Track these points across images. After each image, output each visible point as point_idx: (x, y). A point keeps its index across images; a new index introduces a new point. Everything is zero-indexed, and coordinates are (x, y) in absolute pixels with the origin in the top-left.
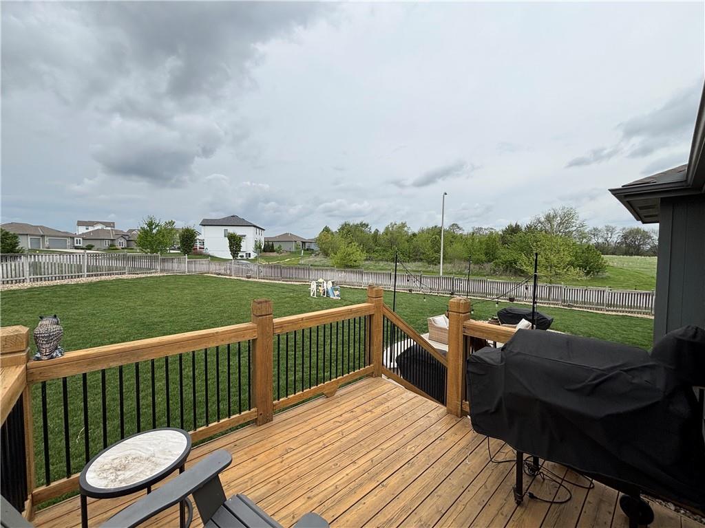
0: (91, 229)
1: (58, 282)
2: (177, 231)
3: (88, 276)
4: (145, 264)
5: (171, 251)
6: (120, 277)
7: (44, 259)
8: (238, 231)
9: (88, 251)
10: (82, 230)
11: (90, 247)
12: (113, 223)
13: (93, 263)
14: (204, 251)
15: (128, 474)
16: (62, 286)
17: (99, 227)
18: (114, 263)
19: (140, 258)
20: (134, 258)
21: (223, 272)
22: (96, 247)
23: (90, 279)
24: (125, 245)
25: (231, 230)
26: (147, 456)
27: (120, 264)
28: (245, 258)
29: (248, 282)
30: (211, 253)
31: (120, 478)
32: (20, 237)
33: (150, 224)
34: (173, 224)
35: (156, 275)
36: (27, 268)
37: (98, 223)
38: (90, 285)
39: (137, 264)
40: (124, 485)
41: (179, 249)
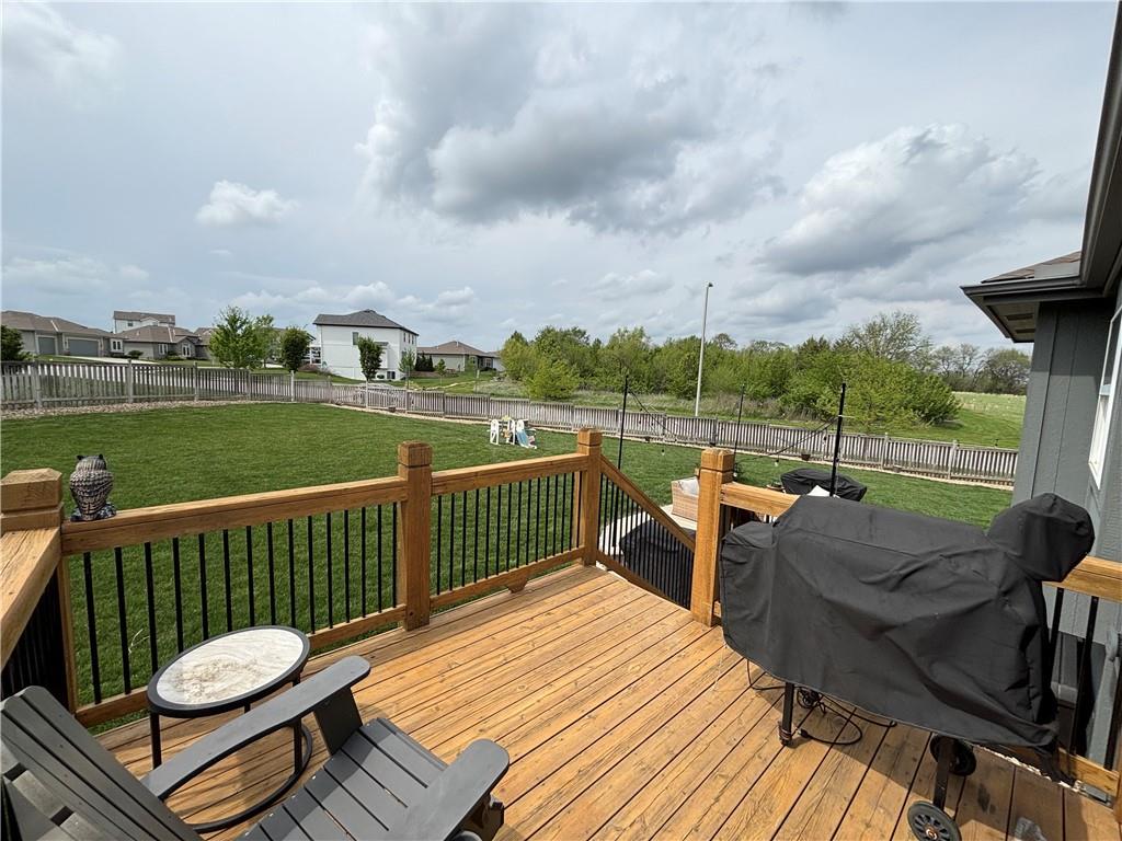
0: (136, 325)
1: (87, 409)
2: (278, 331)
3: (135, 401)
4: (226, 384)
5: (268, 366)
6: (187, 403)
7: (62, 372)
8: (376, 336)
9: (134, 362)
10: (123, 327)
11: (135, 355)
12: (173, 317)
13: (142, 380)
14: (321, 367)
15: (218, 686)
16: (95, 415)
17: (150, 323)
18: (176, 382)
19: (218, 373)
20: (208, 374)
21: (351, 400)
22: (144, 356)
23: (139, 406)
24: (192, 353)
25: (364, 334)
26: (245, 664)
27: (185, 383)
28: (386, 378)
29: (390, 417)
30: (332, 371)
31: (207, 691)
32: (24, 336)
33: (233, 321)
34: (271, 321)
35: (243, 402)
36: (37, 386)
37: (148, 316)
38: (139, 415)
39: (213, 385)
40: (213, 700)
41: (280, 362)
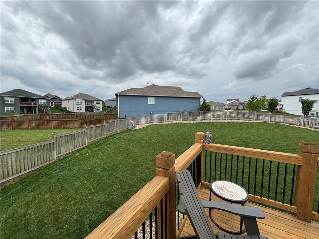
1: (219, 121)
3: (228, 120)
4: (249, 116)
5: (263, 111)
6: (238, 121)
7: (216, 113)
10: (228, 102)
11: (230, 109)
12: (239, 99)
17: (233, 101)
19: (247, 113)
20: (244, 114)
27: (238, 116)
28: (315, 115)
30: (287, 112)
32: (211, 106)
33: (253, 98)
34: (265, 97)
35: (254, 121)
36: (212, 115)
38: (228, 123)
